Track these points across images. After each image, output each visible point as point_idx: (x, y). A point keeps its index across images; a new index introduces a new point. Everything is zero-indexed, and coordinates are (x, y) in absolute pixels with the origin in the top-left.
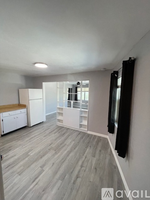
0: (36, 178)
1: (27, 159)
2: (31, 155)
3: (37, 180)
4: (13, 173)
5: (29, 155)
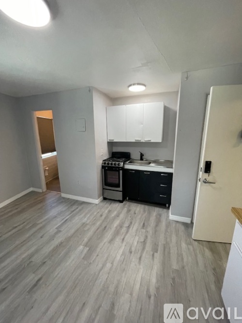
0: (64, 222)
1: (86, 240)
2: (81, 247)
3: (63, 221)
4: (94, 224)
5: (86, 245)
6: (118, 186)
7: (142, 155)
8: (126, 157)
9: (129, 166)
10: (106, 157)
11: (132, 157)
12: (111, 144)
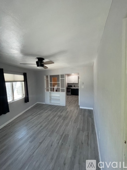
6: (70, 92)
7: (74, 86)
8: (71, 86)
9: (72, 88)
10: (67, 86)
11: (72, 86)
12: (68, 84)
